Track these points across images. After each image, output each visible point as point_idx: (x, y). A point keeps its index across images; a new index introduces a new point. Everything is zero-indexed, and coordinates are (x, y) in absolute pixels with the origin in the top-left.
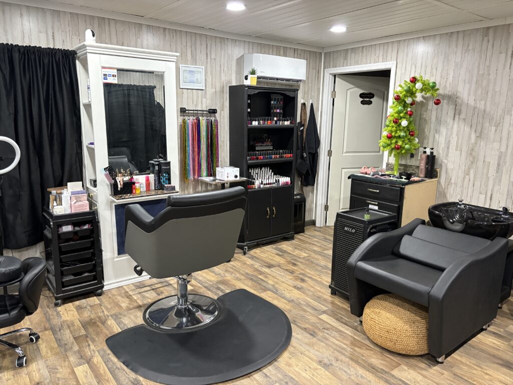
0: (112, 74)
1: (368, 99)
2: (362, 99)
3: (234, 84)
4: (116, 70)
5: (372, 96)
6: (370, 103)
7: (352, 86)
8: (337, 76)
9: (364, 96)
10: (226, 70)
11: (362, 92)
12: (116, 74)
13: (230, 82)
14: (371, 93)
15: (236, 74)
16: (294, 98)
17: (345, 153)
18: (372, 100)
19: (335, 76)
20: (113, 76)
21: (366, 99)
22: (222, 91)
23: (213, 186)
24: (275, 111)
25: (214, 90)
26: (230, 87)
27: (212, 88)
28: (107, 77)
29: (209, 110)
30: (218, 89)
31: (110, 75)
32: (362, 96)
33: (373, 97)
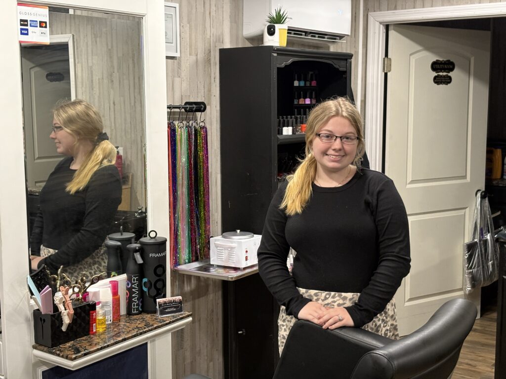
0: (39, 19)
1: (445, 74)
2: (435, 74)
3: (227, 45)
4: (46, 11)
5: (451, 67)
6: (447, 80)
7: (419, 48)
8: (391, 28)
9: (438, 66)
10: (213, 13)
11: (434, 58)
12: (47, 19)
13: (220, 39)
14: (449, 61)
15: (231, 22)
16: (345, 72)
17: (409, 183)
18: (450, 74)
19: (387, 27)
20: (41, 26)
21: (441, 74)
22: (208, 61)
23: (193, 281)
24: (301, 101)
25: (193, 58)
26: (223, 52)
27: (190, 54)
28: (28, 27)
29: (187, 103)
30: (201, 56)
31: (34, 24)
32: (435, 66)
33: (452, 70)
